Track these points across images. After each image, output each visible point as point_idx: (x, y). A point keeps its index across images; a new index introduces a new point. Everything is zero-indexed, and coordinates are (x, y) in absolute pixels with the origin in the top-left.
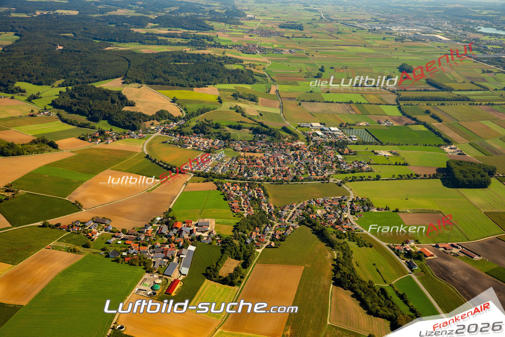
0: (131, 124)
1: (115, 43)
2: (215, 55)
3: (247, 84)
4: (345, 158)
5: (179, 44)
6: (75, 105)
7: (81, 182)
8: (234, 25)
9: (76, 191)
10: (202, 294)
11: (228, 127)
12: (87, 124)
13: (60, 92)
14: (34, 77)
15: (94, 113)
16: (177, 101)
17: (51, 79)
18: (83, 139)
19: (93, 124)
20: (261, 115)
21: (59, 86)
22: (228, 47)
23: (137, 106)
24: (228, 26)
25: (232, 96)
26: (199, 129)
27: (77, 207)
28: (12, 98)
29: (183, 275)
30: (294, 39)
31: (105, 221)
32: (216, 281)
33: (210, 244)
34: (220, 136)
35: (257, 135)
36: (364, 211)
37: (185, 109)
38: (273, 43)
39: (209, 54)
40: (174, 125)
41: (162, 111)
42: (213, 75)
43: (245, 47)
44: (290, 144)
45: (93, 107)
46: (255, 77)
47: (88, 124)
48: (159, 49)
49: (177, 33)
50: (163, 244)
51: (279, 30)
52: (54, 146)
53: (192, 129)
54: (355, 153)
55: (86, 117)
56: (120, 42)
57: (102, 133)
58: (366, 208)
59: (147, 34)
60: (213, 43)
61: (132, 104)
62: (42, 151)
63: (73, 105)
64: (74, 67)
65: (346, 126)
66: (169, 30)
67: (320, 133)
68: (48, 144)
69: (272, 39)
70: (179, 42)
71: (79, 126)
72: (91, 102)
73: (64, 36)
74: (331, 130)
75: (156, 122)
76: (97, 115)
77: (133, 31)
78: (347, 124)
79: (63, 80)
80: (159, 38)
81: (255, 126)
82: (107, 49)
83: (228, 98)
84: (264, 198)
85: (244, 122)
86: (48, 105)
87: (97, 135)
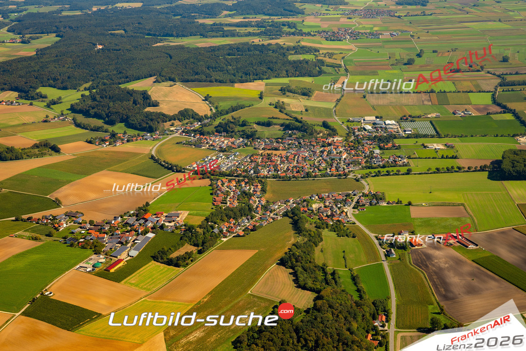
0: (148, 125)
1: (170, 38)
2: (284, 44)
3: (311, 76)
4: (383, 153)
5: (249, 34)
6: (93, 108)
7: (69, 182)
8: (334, 6)
9: (60, 189)
10: (142, 272)
11: (256, 124)
12: (100, 128)
13: (82, 96)
14: (59, 82)
15: (111, 115)
16: (210, 99)
17: (77, 82)
18: (90, 142)
19: (106, 126)
20: (306, 110)
21: (85, 89)
22: (311, 34)
23: (161, 106)
24: (325, 7)
25: (279, 90)
26: (222, 127)
27: (57, 203)
28: (31, 104)
29: (130, 256)
30: (406, 19)
31: (77, 214)
32: (162, 263)
33: (173, 232)
34: (244, 135)
35: (287, 131)
36: (371, 204)
37: (216, 108)
38: (375, 26)
39: (277, 44)
40: (196, 125)
41: (186, 110)
42: (269, 68)
43: (334, 32)
44: (324, 140)
45: (110, 109)
46: (324, 68)
47: (102, 127)
48: (220, 42)
49: (251, 22)
50: (123, 233)
51: (393, 8)
52: (56, 150)
53: (215, 127)
54: (399, 148)
55: (103, 121)
56: (178, 36)
57: (113, 135)
58: (374, 201)
59: (214, 24)
60: (293, 30)
61: (156, 104)
62: (42, 155)
63: (91, 108)
64: (107, 67)
65: (407, 119)
66: (244, 18)
67: (369, 127)
68: (50, 148)
69: (378, 20)
70: (250, 32)
71: (92, 130)
72: (111, 104)
73: (111, 34)
74: (385, 124)
75: (177, 123)
76: (113, 117)
77: (198, 22)
78: (410, 116)
79: (91, 83)
80: (226, 29)
81: (287, 122)
82: (156, 45)
83: (274, 94)
84: (258, 193)
85: (276, 118)
86: (67, 110)
87: (107, 138)
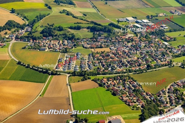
11: (69, 28)
20: (85, 15)
25: (54, 2)
34: (66, 37)
35: (95, 32)
37: (25, 18)
40: (23, 33)
41: (10, 22)
44: (124, 37)
67: (138, 25)
75: (8, 31)
84: (140, 88)
85: (80, 23)
